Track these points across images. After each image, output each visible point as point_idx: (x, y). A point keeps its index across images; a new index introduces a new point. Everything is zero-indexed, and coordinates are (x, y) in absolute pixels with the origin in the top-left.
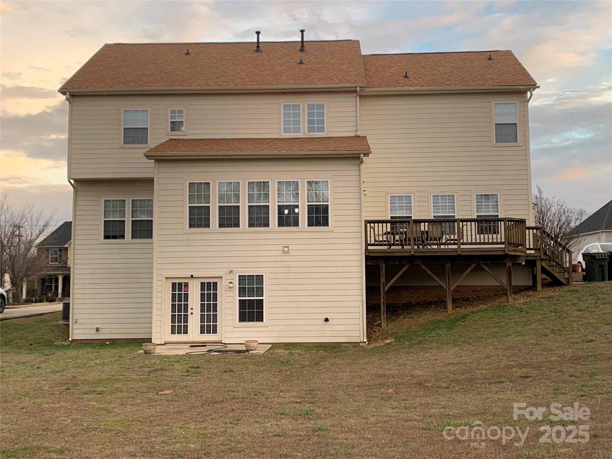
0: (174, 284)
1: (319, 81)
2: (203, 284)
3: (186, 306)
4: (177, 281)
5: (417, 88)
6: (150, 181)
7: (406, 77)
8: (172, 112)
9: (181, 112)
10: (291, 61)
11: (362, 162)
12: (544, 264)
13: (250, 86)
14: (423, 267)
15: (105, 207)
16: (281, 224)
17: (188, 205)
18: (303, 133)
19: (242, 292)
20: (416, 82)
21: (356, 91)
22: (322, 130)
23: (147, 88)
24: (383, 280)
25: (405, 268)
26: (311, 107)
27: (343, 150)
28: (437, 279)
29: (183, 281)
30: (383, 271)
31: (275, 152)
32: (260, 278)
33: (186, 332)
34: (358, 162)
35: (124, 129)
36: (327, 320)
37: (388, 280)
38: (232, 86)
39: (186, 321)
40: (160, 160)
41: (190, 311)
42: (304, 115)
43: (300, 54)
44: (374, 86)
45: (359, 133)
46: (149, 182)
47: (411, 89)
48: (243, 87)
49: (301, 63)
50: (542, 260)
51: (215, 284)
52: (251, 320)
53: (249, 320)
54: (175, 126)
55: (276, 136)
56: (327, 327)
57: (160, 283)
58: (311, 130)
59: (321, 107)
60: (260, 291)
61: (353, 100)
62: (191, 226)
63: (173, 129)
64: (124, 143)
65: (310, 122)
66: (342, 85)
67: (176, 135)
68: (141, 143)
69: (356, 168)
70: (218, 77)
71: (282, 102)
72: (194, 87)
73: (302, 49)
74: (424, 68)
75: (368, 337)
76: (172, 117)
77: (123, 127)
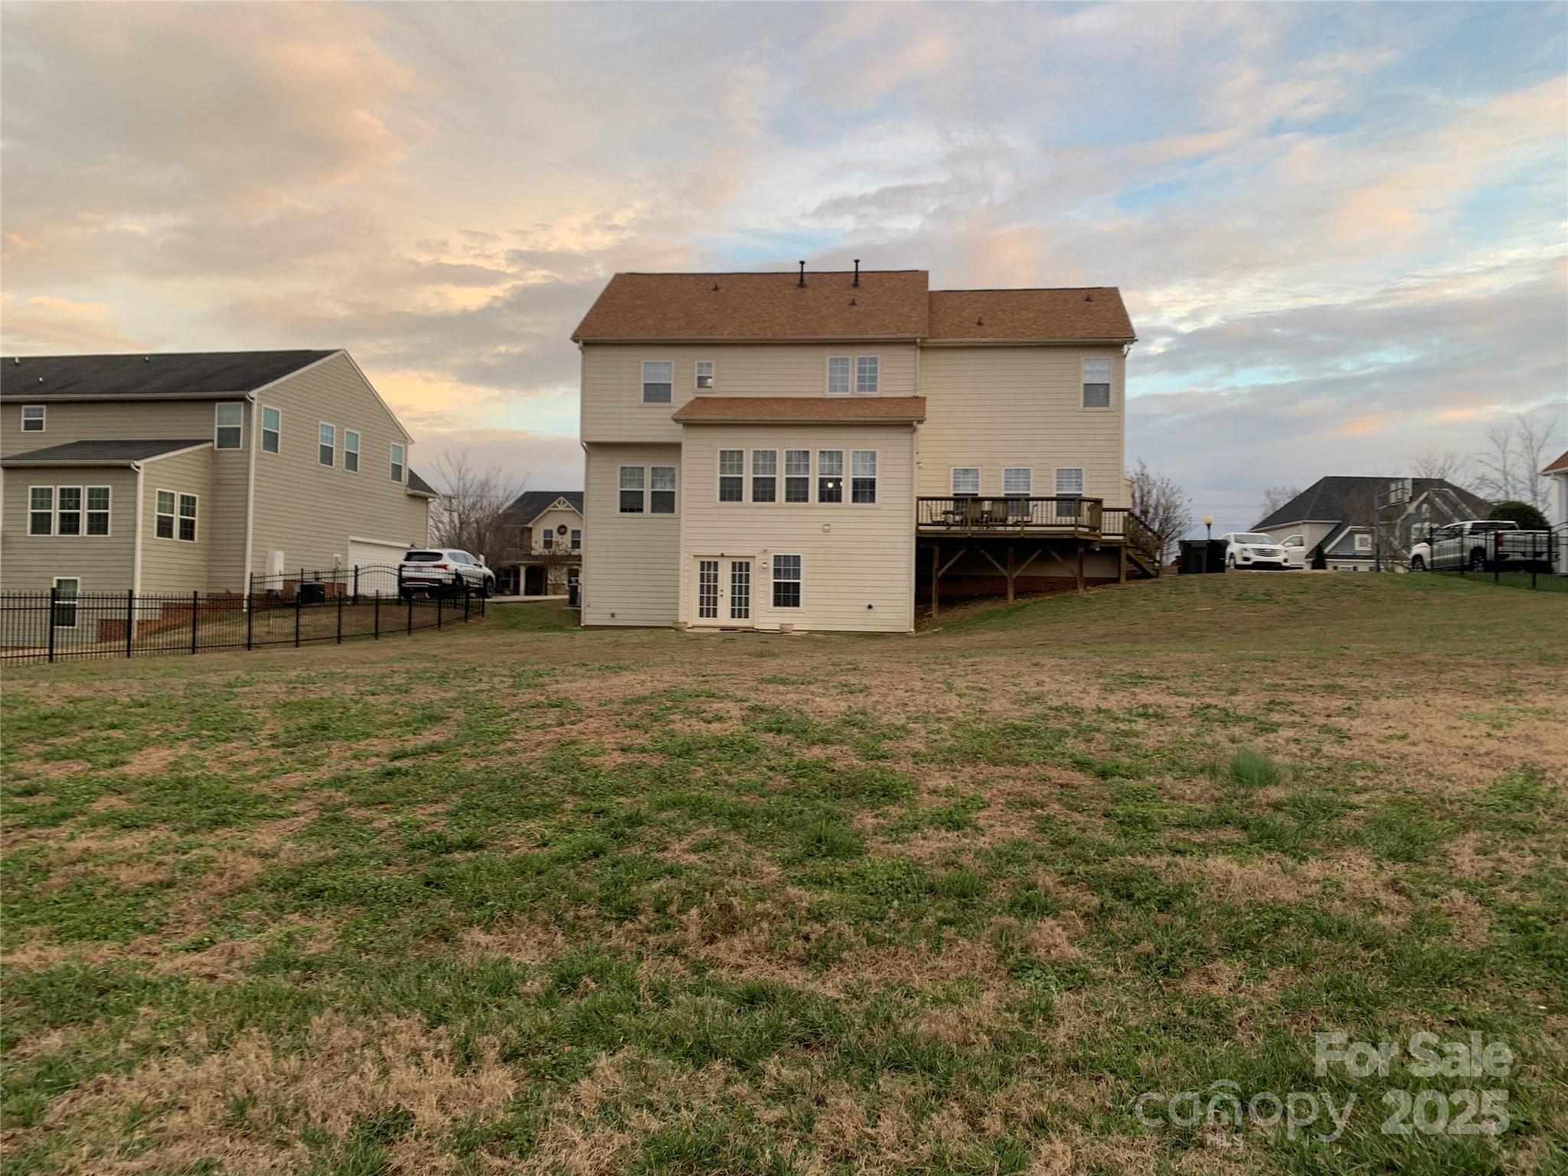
0: (702, 563)
1: (873, 329)
2: (734, 564)
3: (715, 587)
4: (706, 560)
5: (990, 339)
6: (677, 446)
7: (980, 324)
8: (700, 365)
9: (709, 365)
10: (841, 300)
11: (915, 430)
12: (1130, 552)
13: (790, 336)
14: (982, 551)
15: (622, 475)
16: (822, 499)
17: (719, 476)
18: (852, 392)
19: (777, 573)
20: (990, 331)
21: (915, 343)
22: (873, 388)
23: (670, 337)
24: (936, 565)
25: (962, 552)
26: (862, 361)
27: (895, 415)
28: (999, 566)
29: (713, 560)
30: (937, 555)
31: (817, 418)
32: (797, 559)
33: (715, 616)
34: (910, 430)
35: (645, 384)
36: (870, 607)
37: (941, 567)
38: (769, 336)
39: (715, 604)
40: (688, 425)
41: (719, 593)
42: (853, 372)
43: (853, 291)
44: (939, 336)
45: (917, 394)
46: (675, 447)
47: (984, 340)
48: (783, 337)
49: (853, 304)
50: (1128, 547)
51: (748, 564)
52: (786, 604)
53: (785, 605)
54: (702, 381)
55: (819, 396)
56: (871, 615)
57: (687, 562)
58: (861, 388)
59: (874, 361)
60: (797, 574)
61: (912, 353)
62: (723, 499)
63: (700, 385)
64: (645, 401)
65: (861, 379)
66: (899, 335)
67: (704, 393)
68: (664, 401)
69: (908, 437)
70: (753, 323)
71: (829, 354)
72: (725, 337)
73: (856, 284)
74: (1004, 311)
75: (917, 627)
76: (699, 371)
77: (643, 382)
